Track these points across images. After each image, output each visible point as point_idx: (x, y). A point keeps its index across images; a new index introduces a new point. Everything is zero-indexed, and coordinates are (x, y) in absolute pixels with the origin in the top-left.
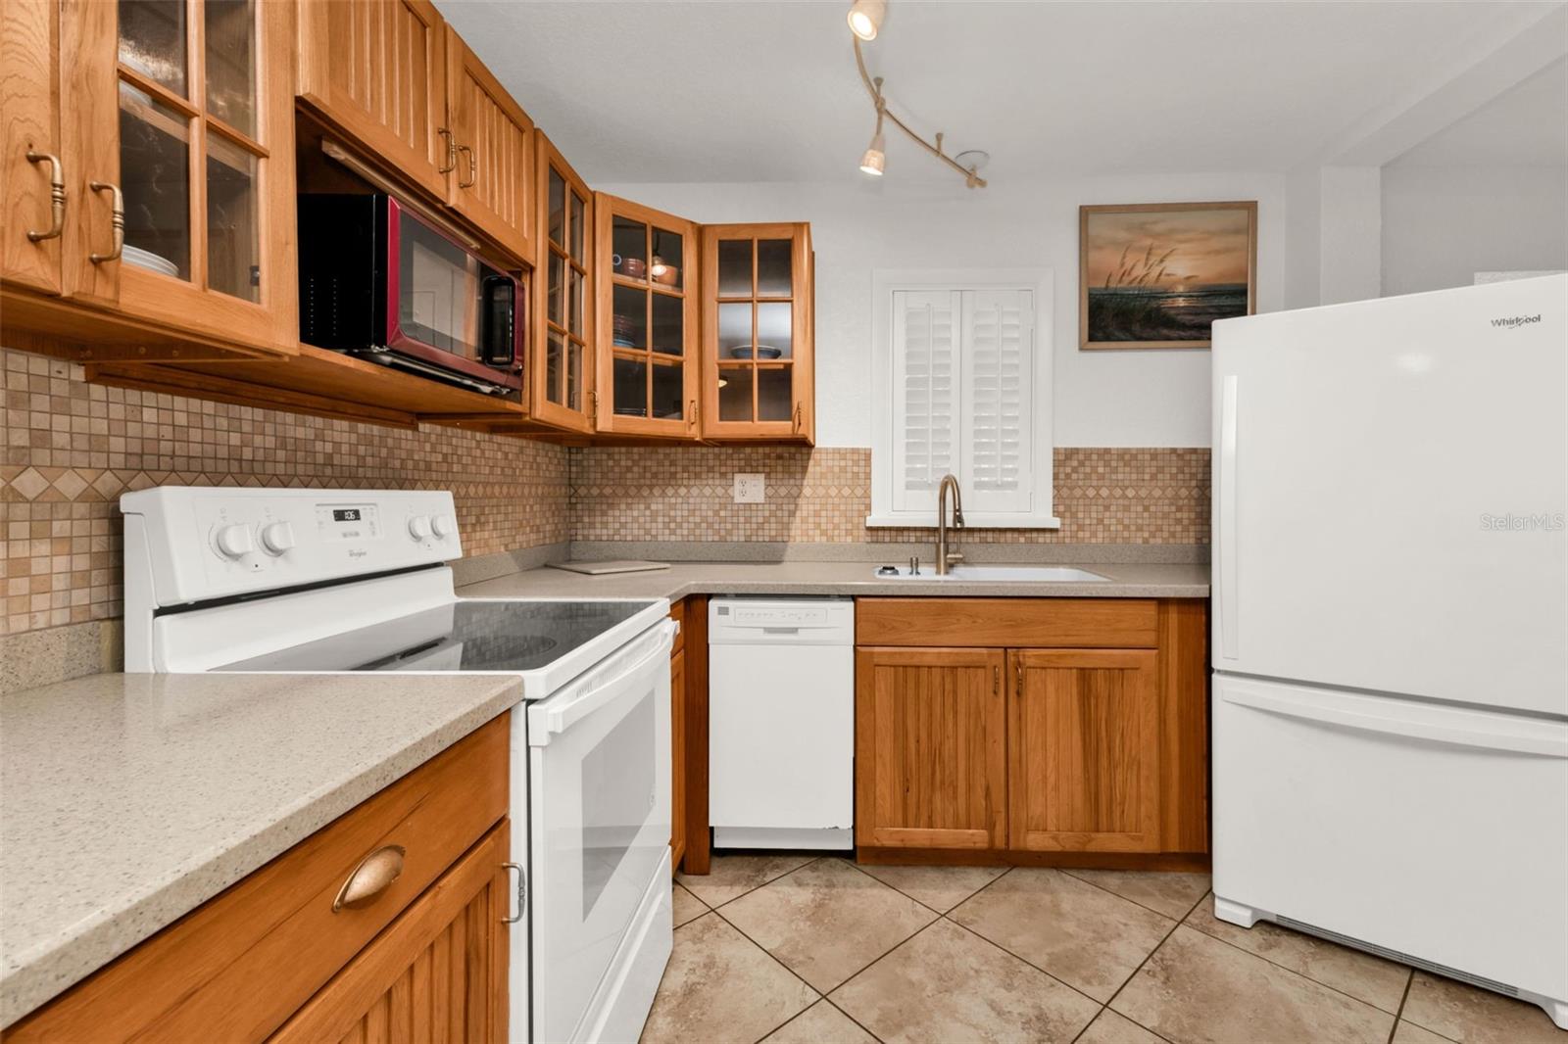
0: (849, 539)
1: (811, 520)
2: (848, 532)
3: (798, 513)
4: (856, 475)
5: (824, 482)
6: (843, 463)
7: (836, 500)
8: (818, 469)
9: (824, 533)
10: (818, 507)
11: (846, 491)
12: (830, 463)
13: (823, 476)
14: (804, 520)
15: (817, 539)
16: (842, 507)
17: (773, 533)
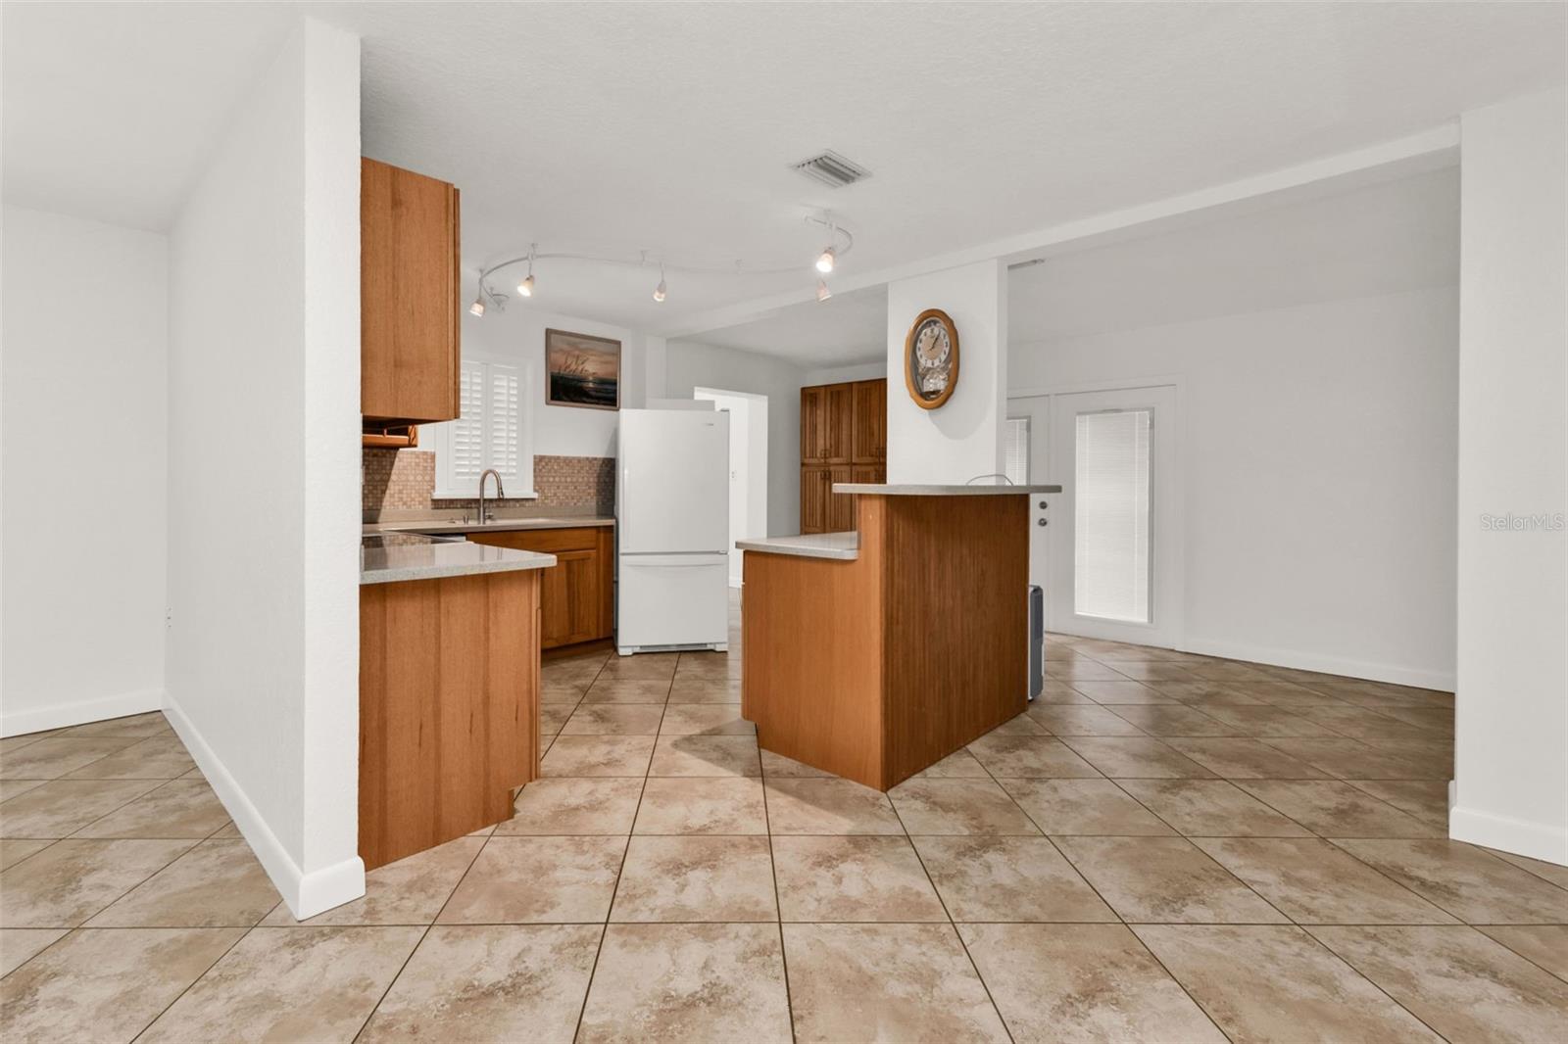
0: (421, 507)
1: (396, 495)
2: (420, 503)
3: (388, 492)
4: (425, 468)
5: (405, 472)
6: (417, 460)
7: (413, 483)
8: (401, 464)
9: (405, 504)
10: (401, 487)
11: (419, 478)
12: (409, 460)
13: (405, 468)
14: (392, 496)
15: (400, 507)
16: (417, 488)
17: (371, 504)
